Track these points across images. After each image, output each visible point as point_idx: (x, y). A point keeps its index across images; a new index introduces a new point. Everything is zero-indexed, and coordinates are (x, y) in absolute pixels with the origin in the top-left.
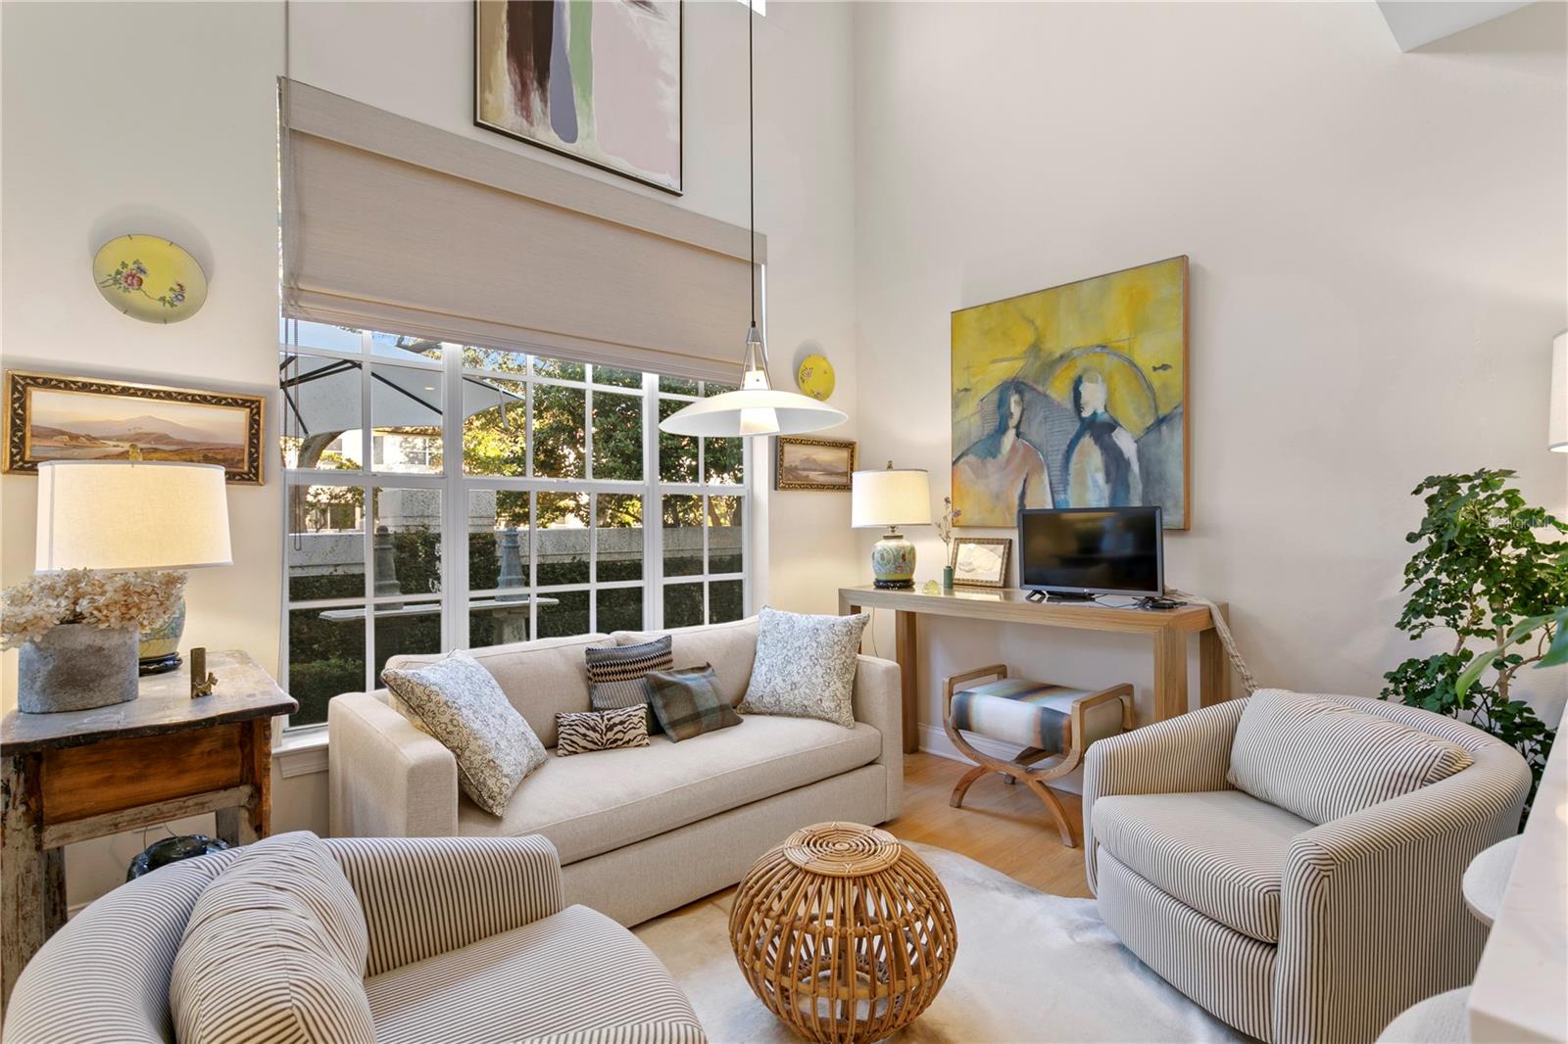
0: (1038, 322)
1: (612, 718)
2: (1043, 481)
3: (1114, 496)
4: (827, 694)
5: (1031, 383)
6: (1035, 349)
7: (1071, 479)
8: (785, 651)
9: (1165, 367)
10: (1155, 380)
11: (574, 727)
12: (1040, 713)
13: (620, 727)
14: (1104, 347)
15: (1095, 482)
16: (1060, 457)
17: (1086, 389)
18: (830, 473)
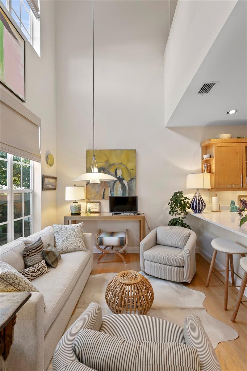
0: (108, 156)
1: (38, 267)
2: (108, 189)
3: (123, 193)
4: (80, 244)
5: (106, 168)
6: (107, 161)
7: (115, 189)
8: (66, 235)
9: (133, 169)
10: (131, 171)
11: (28, 274)
12: (119, 238)
13: (41, 269)
14: (121, 164)
15: (120, 190)
16: (112, 184)
17: (118, 171)
18: (52, 185)
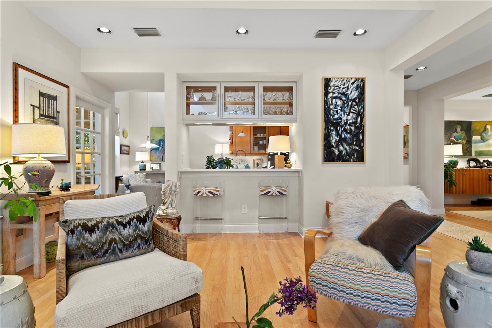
8: (135, 179)
18: (127, 151)
